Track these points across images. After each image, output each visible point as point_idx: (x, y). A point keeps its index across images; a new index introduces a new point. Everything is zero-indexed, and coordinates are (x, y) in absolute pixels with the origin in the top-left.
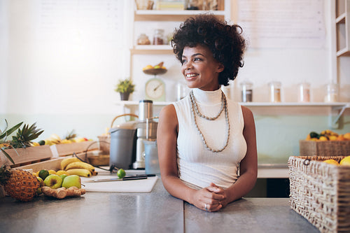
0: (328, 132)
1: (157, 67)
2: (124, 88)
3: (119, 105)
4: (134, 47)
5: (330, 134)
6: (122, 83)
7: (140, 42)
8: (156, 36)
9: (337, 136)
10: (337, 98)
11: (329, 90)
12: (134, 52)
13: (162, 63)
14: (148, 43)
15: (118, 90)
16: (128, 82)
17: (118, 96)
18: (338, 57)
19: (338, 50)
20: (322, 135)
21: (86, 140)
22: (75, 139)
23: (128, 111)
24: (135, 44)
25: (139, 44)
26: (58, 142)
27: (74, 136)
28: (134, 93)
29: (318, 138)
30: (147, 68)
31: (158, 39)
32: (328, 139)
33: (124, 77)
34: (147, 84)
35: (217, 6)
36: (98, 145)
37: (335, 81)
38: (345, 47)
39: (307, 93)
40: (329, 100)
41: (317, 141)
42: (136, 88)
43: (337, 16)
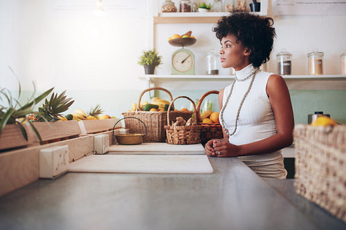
1: (184, 37)
2: (149, 60)
3: (142, 79)
4: (159, 14)
6: (147, 55)
7: (166, 9)
8: (183, 2)
12: (158, 21)
13: (190, 32)
14: (174, 10)
15: (143, 62)
16: (153, 53)
17: (142, 69)
21: (109, 118)
22: (99, 116)
23: (152, 86)
24: (161, 12)
25: (164, 12)
26: (84, 118)
27: (99, 112)
28: (159, 66)
30: (174, 38)
31: (185, 5)
33: (148, 47)
34: (174, 56)
36: (123, 124)
42: (162, 60)
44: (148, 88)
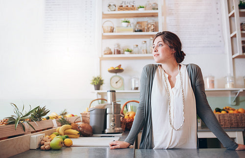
0: (227, 107)
1: (116, 69)
2: (97, 82)
3: (94, 93)
4: (102, 56)
5: (229, 109)
6: (95, 79)
7: (106, 53)
8: (116, 49)
9: (234, 110)
10: (234, 85)
11: (228, 80)
12: (102, 59)
13: (120, 65)
14: (111, 53)
15: (93, 83)
16: (99, 78)
17: (93, 87)
18: (233, 59)
19: (233, 54)
20: (223, 110)
21: (73, 116)
22: (66, 115)
23: (100, 97)
24: (103, 54)
25: (105, 54)
26: (57, 117)
27: (66, 113)
28: (103, 85)
29: (220, 112)
30: (111, 69)
31: (117, 50)
32: (227, 112)
33: (96, 75)
34: (111, 79)
35: (154, 29)
36: (81, 119)
37: (232, 75)
38: (237, 52)
39: (212, 82)
40: (228, 87)
41: (219, 113)
42: (104, 82)
43: (231, 33)
44: (96, 98)
